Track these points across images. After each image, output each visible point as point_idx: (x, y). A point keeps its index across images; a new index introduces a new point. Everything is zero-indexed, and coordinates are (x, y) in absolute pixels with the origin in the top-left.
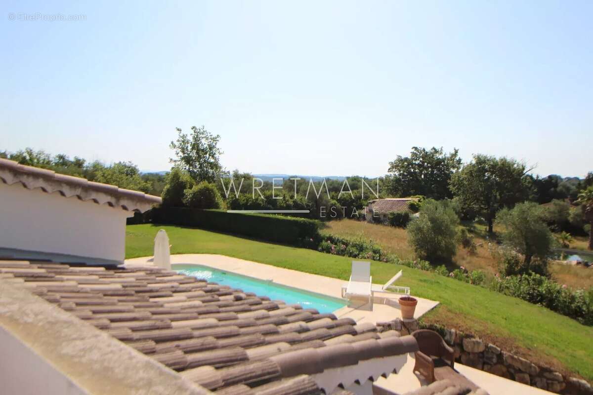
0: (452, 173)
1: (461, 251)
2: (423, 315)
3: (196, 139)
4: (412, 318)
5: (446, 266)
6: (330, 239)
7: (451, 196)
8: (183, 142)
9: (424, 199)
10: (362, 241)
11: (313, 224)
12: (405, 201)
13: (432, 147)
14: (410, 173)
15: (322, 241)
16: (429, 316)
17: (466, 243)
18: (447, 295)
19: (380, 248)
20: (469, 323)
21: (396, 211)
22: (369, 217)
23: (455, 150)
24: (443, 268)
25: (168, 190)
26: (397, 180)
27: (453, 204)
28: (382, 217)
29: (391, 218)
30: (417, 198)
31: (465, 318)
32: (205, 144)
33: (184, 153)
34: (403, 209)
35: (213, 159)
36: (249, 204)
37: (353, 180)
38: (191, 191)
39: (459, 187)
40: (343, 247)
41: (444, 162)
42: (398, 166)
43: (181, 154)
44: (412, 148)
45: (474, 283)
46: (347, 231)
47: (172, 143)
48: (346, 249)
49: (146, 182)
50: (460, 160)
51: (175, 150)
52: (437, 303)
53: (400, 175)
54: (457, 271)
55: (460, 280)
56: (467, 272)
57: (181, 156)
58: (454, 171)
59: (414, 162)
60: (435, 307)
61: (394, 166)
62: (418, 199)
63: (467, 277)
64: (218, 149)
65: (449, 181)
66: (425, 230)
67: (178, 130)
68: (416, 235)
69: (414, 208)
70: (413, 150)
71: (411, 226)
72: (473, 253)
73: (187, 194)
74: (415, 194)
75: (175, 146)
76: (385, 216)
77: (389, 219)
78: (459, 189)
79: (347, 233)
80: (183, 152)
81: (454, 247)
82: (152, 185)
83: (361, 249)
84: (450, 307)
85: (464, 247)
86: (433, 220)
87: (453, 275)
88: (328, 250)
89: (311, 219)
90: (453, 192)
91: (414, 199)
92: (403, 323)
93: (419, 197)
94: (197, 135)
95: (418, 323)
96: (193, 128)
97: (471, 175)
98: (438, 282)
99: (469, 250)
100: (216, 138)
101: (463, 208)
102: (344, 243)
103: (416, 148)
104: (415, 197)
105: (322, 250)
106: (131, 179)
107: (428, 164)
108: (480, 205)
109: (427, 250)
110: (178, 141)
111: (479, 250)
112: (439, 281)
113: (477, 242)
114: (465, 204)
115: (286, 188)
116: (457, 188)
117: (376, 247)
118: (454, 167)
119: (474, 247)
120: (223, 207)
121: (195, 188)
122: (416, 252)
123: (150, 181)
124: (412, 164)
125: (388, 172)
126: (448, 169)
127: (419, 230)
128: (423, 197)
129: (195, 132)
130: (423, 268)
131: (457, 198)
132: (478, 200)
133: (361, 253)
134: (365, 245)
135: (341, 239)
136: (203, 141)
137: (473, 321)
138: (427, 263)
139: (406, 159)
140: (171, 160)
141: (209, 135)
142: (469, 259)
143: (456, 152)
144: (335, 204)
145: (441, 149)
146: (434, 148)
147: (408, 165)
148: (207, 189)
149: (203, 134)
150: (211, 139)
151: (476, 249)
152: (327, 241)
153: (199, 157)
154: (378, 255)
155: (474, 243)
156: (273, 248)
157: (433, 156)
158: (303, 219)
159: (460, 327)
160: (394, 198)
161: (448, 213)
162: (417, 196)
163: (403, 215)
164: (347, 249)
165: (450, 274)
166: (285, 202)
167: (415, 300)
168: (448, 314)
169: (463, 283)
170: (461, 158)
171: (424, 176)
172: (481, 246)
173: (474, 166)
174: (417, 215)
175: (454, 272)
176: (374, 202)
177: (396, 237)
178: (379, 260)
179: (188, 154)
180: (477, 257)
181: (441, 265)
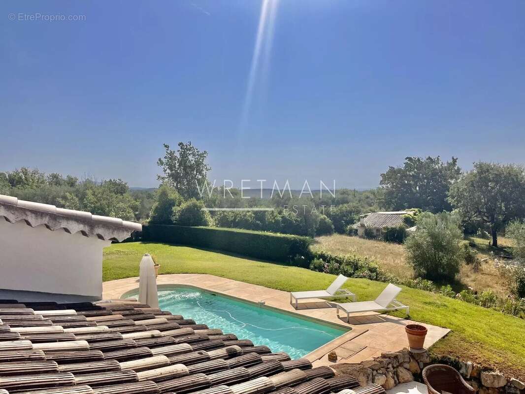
0: (450, 184)
1: (465, 268)
2: (434, 345)
3: (184, 156)
4: (421, 348)
5: (451, 287)
6: (322, 256)
7: (450, 208)
8: (170, 158)
9: (420, 212)
10: (356, 258)
11: (304, 242)
12: (400, 214)
13: (427, 157)
14: (404, 185)
15: (314, 260)
16: (441, 346)
17: (470, 259)
18: (457, 320)
19: (377, 266)
20: (487, 354)
21: (390, 226)
22: (361, 231)
23: (453, 159)
24: (449, 288)
25: (157, 208)
26: (390, 193)
27: (452, 217)
28: (375, 231)
29: (385, 233)
30: (412, 211)
31: (482, 347)
32: (192, 160)
33: (171, 171)
34: (398, 223)
35: (201, 175)
36: (237, 220)
37: (342, 194)
38: (179, 209)
39: (459, 199)
40: (337, 265)
41: (441, 172)
42: (390, 178)
43: (168, 171)
44: (406, 159)
45: (484, 305)
46: (338, 247)
47: (160, 160)
48: (339, 267)
49: (136, 200)
50: (459, 169)
51: (163, 167)
52: (449, 330)
53: (393, 187)
54: (465, 292)
55: (468, 301)
56: (476, 293)
57: (169, 173)
58: (453, 182)
59: (408, 173)
60: (446, 335)
61: (386, 178)
62: (414, 212)
63: (476, 298)
64: (206, 165)
65: (447, 193)
66: (424, 246)
67: (166, 146)
68: (414, 251)
69: (409, 222)
70: (407, 161)
71: (409, 241)
72: (477, 269)
73: (174, 211)
74: (409, 208)
75: (162, 163)
76: (378, 230)
77: (382, 233)
78: (459, 201)
79: (339, 249)
80: (171, 169)
81: (457, 263)
82: (142, 203)
83: (356, 267)
84: (463, 335)
85: (468, 264)
86: (433, 236)
87: (460, 296)
88: (320, 269)
89: (301, 236)
90: (451, 205)
91: (409, 213)
92: (411, 355)
93: (414, 210)
94: (184, 152)
95: (429, 355)
96: (181, 144)
97: (473, 185)
98: (445, 305)
99: (473, 266)
100: (203, 154)
101: (463, 221)
102: (337, 261)
103: (410, 159)
104: (410, 210)
105: (315, 269)
106: (121, 197)
107: (423, 175)
108: (482, 218)
109: (426, 268)
110: (165, 157)
111: (484, 266)
112: (446, 303)
113: (481, 257)
114: (465, 217)
115: (274, 204)
116: (457, 200)
117: (373, 265)
118: (452, 178)
119: (479, 263)
120: (212, 224)
121: (184, 205)
122: (414, 269)
123: (139, 199)
124: (406, 176)
125: (380, 184)
126: (445, 180)
127: (418, 246)
128: (419, 210)
129: (182, 148)
130: (426, 288)
131: (457, 210)
132: (480, 212)
133: (356, 272)
134: (360, 263)
135: (334, 256)
136: (190, 157)
137: (491, 351)
138: (430, 282)
139: (399, 171)
140: (159, 177)
141: (196, 151)
142: (473, 276)
143: (455, 161)
144: (325, 218)
145: (438, 159)
146: (429, 158)
147: (401, 177)
148: (195, 206)
149: (190, 150)
150: (198, 155)
151: (481, 266)
152: (319, 259)
153: (187, 174)
154: (375, 274)
155: (478, 259)
156: (263, 267)
157: (429, 166)
158: (293, 235)
159: (477, 358)
160: (386, 211)
161: (450, 228)
162: (413, 209)
163: (397, 229)
164: (341, 267)
165: (457, 295)
166: (274, 218)
167: (424, 328)
168: (462, 343)
169: (471, 305)
170: (460, 167)
171: (419, 188)
172: (486, 261)
173: (475, 176)
174: (413, 229)
175: (461, 293)
176: (366, 216)
177: (391, 253)
178: (376, 279)
179: (175, 171)
180: (483, 274)
181: (446, 285)
